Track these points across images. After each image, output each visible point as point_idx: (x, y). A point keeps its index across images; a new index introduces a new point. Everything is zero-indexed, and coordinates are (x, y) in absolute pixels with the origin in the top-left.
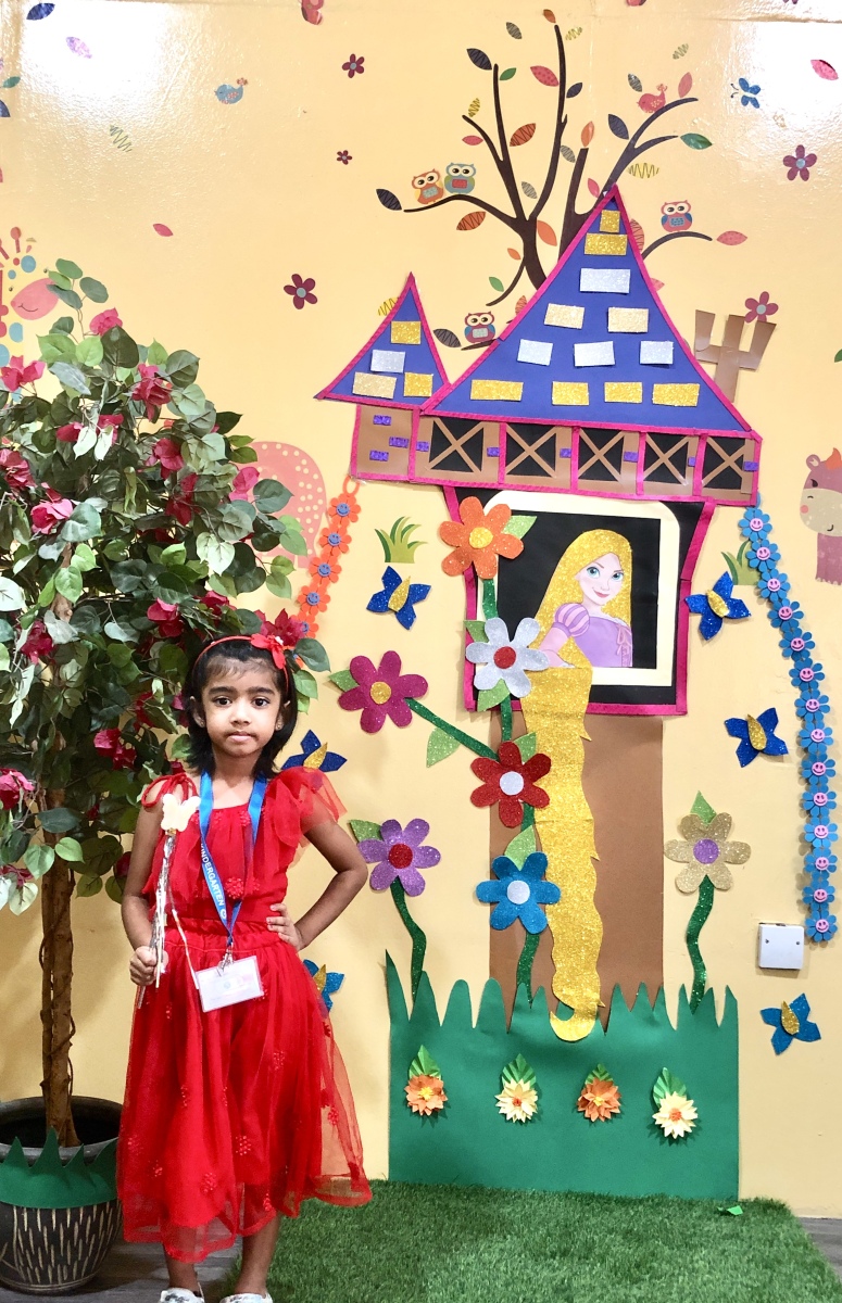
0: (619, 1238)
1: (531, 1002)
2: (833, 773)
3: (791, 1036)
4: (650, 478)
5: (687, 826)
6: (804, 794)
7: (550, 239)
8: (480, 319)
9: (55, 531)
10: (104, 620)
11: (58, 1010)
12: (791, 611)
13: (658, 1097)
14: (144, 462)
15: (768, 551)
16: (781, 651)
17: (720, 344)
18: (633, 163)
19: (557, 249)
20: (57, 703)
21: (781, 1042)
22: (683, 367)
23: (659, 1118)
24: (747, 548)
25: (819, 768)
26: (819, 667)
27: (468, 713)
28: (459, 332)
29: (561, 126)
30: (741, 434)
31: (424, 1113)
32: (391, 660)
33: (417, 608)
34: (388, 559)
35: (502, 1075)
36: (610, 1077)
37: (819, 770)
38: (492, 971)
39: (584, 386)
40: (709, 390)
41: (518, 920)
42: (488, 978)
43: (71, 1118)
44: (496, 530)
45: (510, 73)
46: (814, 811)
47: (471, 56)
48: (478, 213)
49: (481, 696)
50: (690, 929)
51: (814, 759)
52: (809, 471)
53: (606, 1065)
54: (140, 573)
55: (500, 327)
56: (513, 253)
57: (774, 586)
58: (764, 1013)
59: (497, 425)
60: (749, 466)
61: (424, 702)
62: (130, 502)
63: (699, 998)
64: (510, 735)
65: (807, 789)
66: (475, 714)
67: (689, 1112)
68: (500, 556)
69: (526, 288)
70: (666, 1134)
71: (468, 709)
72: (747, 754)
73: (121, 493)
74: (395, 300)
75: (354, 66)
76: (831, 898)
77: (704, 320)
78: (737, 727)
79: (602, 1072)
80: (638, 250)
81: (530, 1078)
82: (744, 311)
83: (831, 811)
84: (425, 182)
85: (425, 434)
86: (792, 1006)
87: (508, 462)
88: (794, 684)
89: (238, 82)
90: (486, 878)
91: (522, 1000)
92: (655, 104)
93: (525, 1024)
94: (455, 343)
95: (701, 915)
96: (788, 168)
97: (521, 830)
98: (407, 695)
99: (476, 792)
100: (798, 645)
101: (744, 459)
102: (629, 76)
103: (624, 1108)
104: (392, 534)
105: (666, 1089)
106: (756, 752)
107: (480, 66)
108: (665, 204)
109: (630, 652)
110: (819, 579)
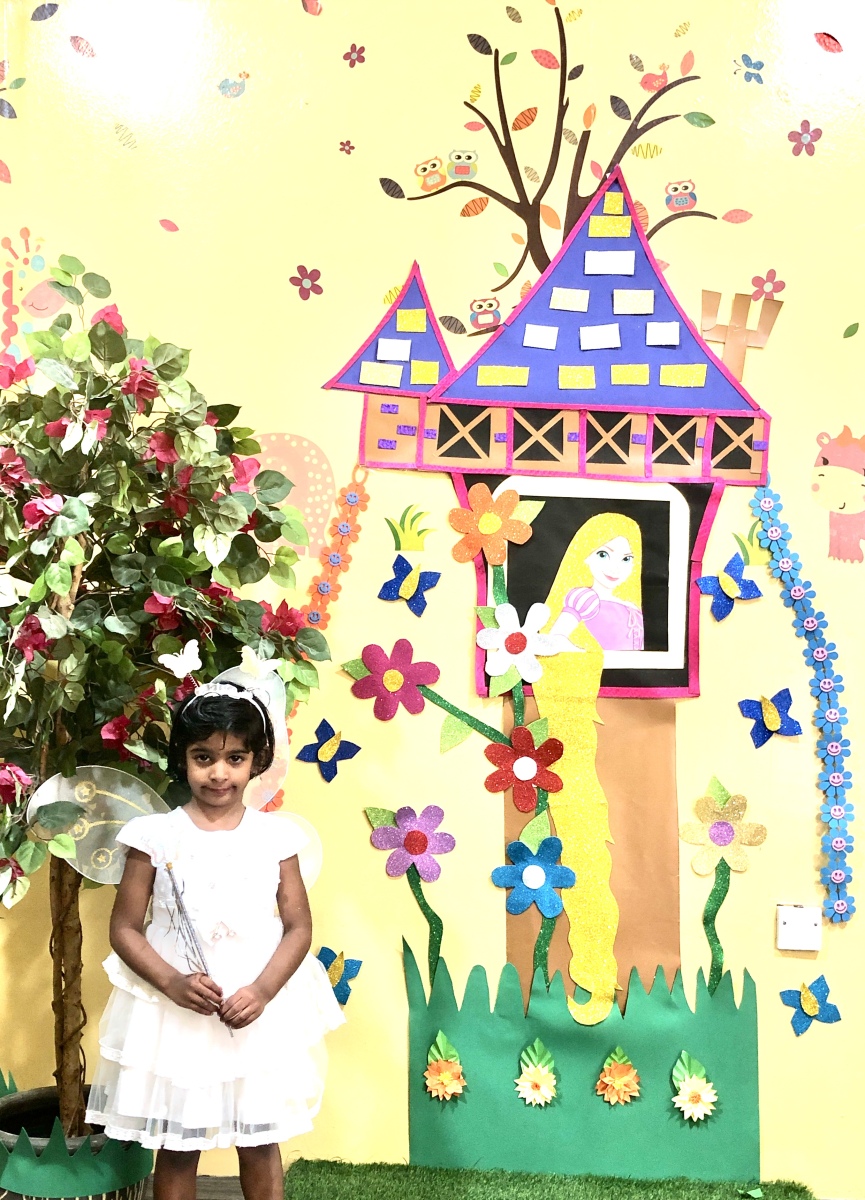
1: (548, 987)
2: (847, 753)
3: (811, 1018)
4: (658, 460)
5: (702, 808)
6: (821, 775)
7: (554, 224)
8: (485, 306)
9: (45, 527)
10: (103, 616)
11: (69, 1000)
12: (803, 591)
13: (676, 1079)
14: (142, 455)
15: (779, 531)
16: (795, 630)
17: (727, 324)
18: (636, 143)
19: (561, 233)
20: (57, 698)
21: (801, 1023)
22: (691, 347)
23: (679, 1101)
24: (759, 528)
25: (834, 748)
26: (833, 646)
27: (480, 699)
28: (465, 320)
29: (563, 109)
30: (749, 413)
31: (444, 1098)
32: (403, 648)
33: (427, 595)
34: (398, 547)
35: (520, 1059)
36: (627, 1061)
37: (834, 750)
38: (509, 955)
39: (591, 369)
40: (717, 370)
41: (534, 905)
42: (505, 963)
44: (504, 517)
45: (511, 58)
46: (833, 790)
47: (471, 42)
48: (481, 199)
49: (492, 681)
50: (706, 911)
51: (828, 739)
52: (820, 449)
53: (623, 1048)
54: (139, 566)
55: (505, 313)
56: (516, 238)
57: (786, 566)
58: (782, 994)
59: (504, 410)
60: (758, 445)
61: (433, 688)
63: (717, 980)
64: (522, 720)
65: (823, 769)
66: (487, 700)
67: (709, 1095)
68: (509, 542)
69: (531, 273)
70: (686, 1117)
71: (480, 695)
72: (761, 735)
74: (400, 289)
75: (355, 55)
76: (849, 879)
77: (711, 299)
78: (751, 708)
79: (621, 1054)
80: (642, 232)
81: (549, 1061)
82: (751, 290)
83: (847, 791)
84: (427, 169)
85: (433, 422)
86: (810, 988)
87: (516, 447)
88: (808, 664)
89: (240, 76)
90: (500, 861)
91: (539, 985)
92: (658, 84)
93: (542, 1008)
94: (461, 329)
95: (718, 896)
96: (794, 144)
97: (537, 815)
98: (420, 683)
99: (491, 778)
100: (811, 625)
101: (754, 439)
102: (631, 58)
103: (643, 1092)
104: (402, 522)
105: (686, 1072)
106: (770, 733)
107: (481, 52)
108: (670, 184)
109: (641, 635)
110: (832, 558)
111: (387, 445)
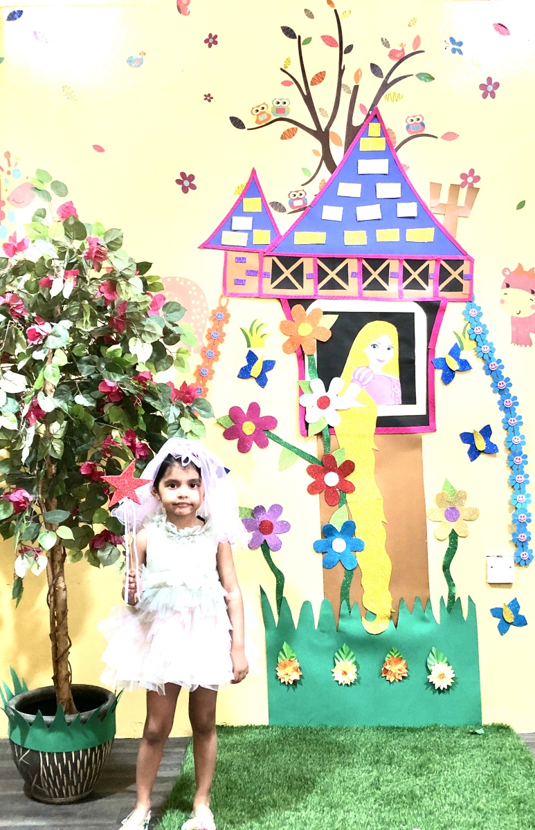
0: (409, 751)
1: (350, 612)
2: (526, 463)
3: (510, 624)
4: (407, 288)
5: (441, 499)
6: (510, 476)
7: (338, 143)
8: (298, 195)
9: (41, 342)
10: (74, 394)
11: (59, 633)
12: (497, 365)
13: (431, 665)
14: (94, 296)
15: (481, 329)
16: (493, 389)
17: (446, 203)
18: (387, 92)
19: (342, 149)
20: (48, 447)
21: (504, 627)
22: (425, 217)
23: (432, 678)
24: (469, 328)
26: (515, 398)
27: (303, 438)
29: (341, 72)
30: (461, 257)
31: (289, 683)
32: (254, 408)
33: (268, 374)
34: (249, 346)
35: (335, 657)
36: (400, 655)
37: (518, 461)
38: (325, 594)
39: (363, 233)
40: (440, 230)
41: (339, 563)
42: (322, 598)
43: (72, 698)
44: (314, 325)
45: (308, 41)
46: (517, 486)
47: (283, 31)
48: (293, 129)
49: (310, 427)
50: (444, 562)
51: (515, 454)
53: (396, 648)
54: (94, 364)
56: (315, 152)
57: (486, 350)
58: (492, 610)
59: (311, 260)
60: (467, 277)
61: (273, 432)
62: (87, 322)
63: (453, 604)
64: (329, 449)
65: (512, 473)
66: (307, 438)
67: (449, 673)
68: (318, 340)
69: (325, 174)
70: (436, 688)
71: (303, 435)
72: (474, 453)
73: (81, 315)
74: (245, 185)
75: (212, 40)
76: (529, 539)
77: (435, 187)
78: (467, 438)
79: (396, 651)
80: (392, 147)
81: (352, 657)
82: (460, 181)
83: (527, 485)
84: (259, 110)
85: (268, 268)
86: (509, 606)
87: (319, 282)
88: (500, 409)
89: (140, 54)
90: (319, 537)
91: (344, 611)
92: (399, 55)
93: (346, 625)
94: (283, 210)
95: (451, 553)
96: (483, 91)
97: (339, 507)
98: (265, 427)
99: (310, 485)
100: (502, 386)
101: (464, 273)
102: (382, 39)
103: (409, 674)
104: (251, 330)
105: (435, 660)
106: (480, 452)
107: (290, 37)
108: (408, 117)
109: (400, 395)
110: (513, 344)
111: (239, 282)
